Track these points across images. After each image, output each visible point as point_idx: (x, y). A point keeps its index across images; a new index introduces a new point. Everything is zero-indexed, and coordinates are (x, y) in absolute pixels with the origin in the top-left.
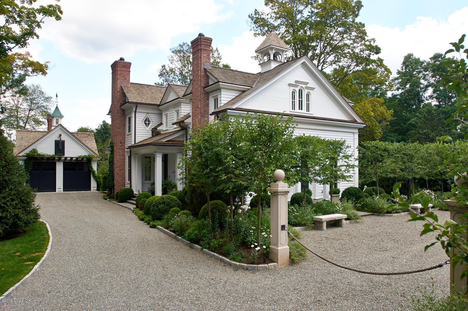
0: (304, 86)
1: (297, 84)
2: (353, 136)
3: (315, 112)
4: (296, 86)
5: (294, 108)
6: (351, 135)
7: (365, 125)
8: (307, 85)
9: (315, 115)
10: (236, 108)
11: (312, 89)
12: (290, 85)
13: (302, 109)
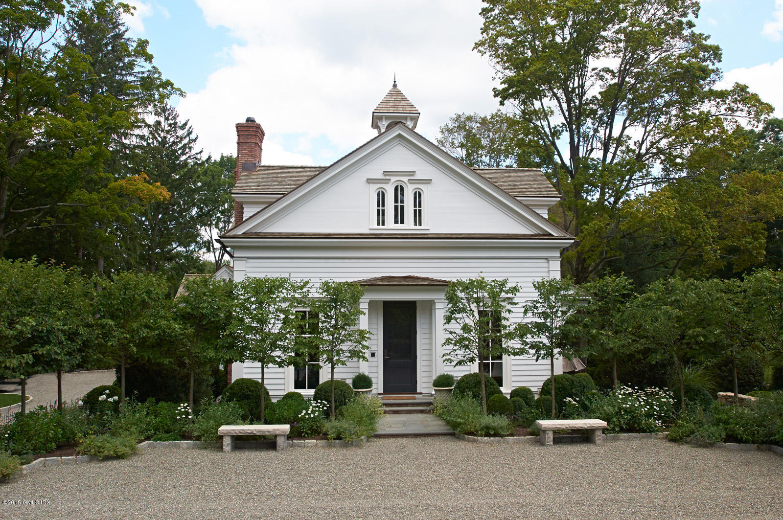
0: (405, 179)
1: (387, 177)
2: (546, 265)
3: (432, 225)
4: (387, 181)
5: (381, 221)
6: (543, 263)
7: (573, 241)
8: (413, 175)
9: (434, 230)
10: (244, 234)
11: (428, 182)
12: (370, 181)
13: (402, 222)
